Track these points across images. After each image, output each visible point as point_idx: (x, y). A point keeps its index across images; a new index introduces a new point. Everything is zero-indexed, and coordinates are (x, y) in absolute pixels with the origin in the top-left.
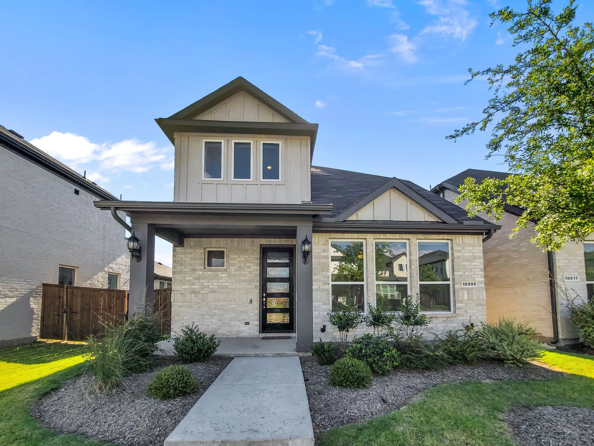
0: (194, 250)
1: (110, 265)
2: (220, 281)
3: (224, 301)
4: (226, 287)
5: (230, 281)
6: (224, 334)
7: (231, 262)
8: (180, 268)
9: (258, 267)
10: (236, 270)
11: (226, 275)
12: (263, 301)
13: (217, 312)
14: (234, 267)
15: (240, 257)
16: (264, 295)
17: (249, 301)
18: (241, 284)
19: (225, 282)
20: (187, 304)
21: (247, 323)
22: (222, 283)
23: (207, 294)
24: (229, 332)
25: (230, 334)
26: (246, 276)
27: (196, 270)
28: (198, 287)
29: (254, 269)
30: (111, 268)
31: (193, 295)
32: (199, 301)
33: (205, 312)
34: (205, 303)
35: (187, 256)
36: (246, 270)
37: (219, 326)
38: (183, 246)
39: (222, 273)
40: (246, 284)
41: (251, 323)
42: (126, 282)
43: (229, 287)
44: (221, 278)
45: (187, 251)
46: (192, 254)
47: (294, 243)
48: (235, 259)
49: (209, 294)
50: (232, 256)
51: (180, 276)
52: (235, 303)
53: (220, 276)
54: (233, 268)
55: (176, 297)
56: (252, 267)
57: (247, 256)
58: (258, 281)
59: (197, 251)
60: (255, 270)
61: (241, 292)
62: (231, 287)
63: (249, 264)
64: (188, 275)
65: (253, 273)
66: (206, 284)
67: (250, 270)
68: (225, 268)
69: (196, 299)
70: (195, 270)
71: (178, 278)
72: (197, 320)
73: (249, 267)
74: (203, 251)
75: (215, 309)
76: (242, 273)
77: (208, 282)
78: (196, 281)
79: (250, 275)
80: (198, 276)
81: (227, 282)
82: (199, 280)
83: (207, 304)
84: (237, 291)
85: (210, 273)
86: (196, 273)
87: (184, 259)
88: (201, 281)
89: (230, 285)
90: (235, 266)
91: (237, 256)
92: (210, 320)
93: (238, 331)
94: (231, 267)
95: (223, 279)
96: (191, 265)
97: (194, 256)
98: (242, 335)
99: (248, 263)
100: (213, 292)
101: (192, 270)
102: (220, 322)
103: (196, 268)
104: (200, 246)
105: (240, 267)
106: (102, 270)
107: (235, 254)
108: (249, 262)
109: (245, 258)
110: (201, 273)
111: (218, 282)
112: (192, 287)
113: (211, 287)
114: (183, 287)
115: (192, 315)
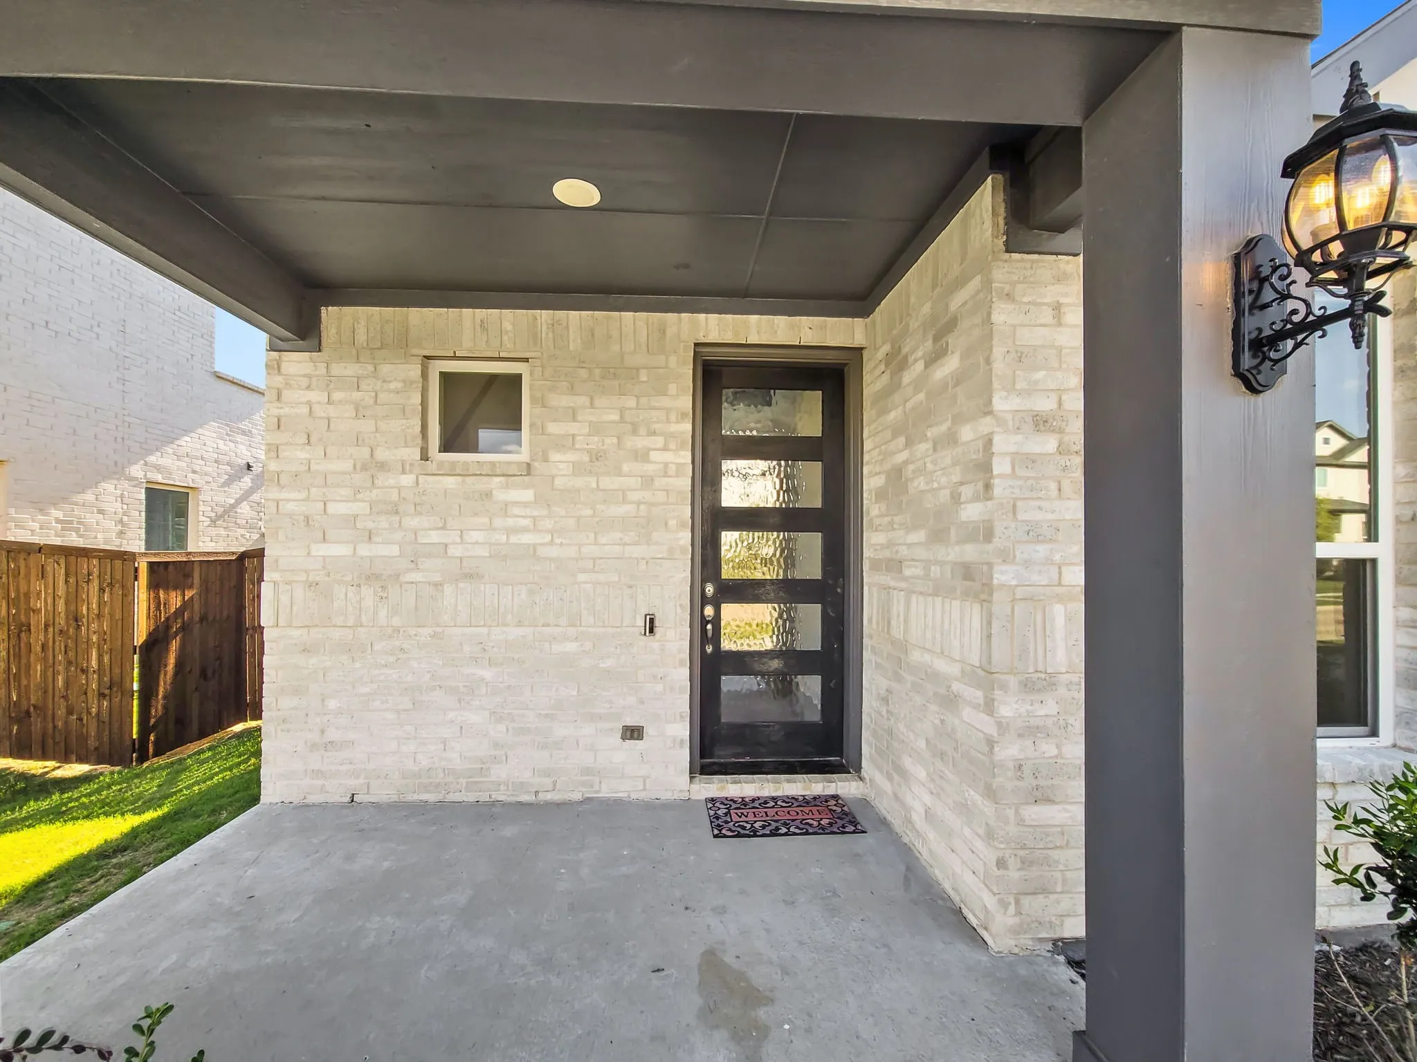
0: (371, 368)
1: (152, 459)
2: (498, 522)
3: (520, 624)
4: (531, 552)
5: (548, 524)
6: (522, 786)
7: (553, 428)
8: (303, 455)
9: (686, 456)
10: (578, 469)
11: (527, 495)
12: (704, 621)
13: (487, 674)
14: (571, 456)
15: (597, 403)
16: (710, 589)
17: (640, 622)
18: (603, 540)
19: (524, 530)
20: (337, 634)
21: (633, 733)
22: (510, 531)
23: (438, 585)
24: (547, 773)
25: (548, 782)
26: (624, 501)
27: (383, 466)
28: (395, 550)
29: (666, 465)
30: (158, 468)
31: (367, 591)
32: (396, 621)
33: (428, 676)
34: (427, 631)
35: (337, 396)
36: (626, 467)
37: (496, 745)
38: (313, 342)
39: (507, 487)
40: (626, 539)
41: (649, 731)
42: (221, 516)
43: (542, 552)
44: (505, 508)
45: (337, 369)
46: (363, 386)
47: (858, 340)
48: (573, 415)
49: (448, 589)
50: (561, 401)
51: (303, 495)
52: (572, 631)
53: (501, 496)
54: (561, 461)
55: (285, 599)
56: (654, 456)
57: (631, 402)
58: (683, 525)
59: (385, 369)
60: (673, 468)
61: (602, 578)
62: (554, 552)
63: (641, 442)
64: (346, 492)
65: (658, 483)
66: (435, 537)
67: (649, 468)
68: (523, 455)
69: (383, 613)
70: (374, 467)
71: (290, 507)
72: (390, 716)
73: (642, 456)
74: (415, 371)
75: (476, 660)
76: (608, 482)
77: (443, 528)
78: (383, 522)
79: (646, 495)
80: (395, 497)
81: (535, 529)
82: (396, 518)
83: (434, 635)
84: (584, 571)
85: (450, 482)
86: (383, 479)
87: (319, 411)
88: (412, 522)
89: (552, 543)
90: (573, 448)
91: (583, 400)
92: (451, 715)
93: (587, 771)
94: (555, 456)
95: (517, 511)
96: (358, 441)
97: (368, 399)
98: (606, 790)
99: (635, 432)
100: (468, 576)
101: (365, 468)
102: (502, 728)
103: (382, 454)
104: (401, 344)
105: (596, 456)
106: (117, 471)
107: (572, 390)
108: (643, 431)
109: (622, 411)
110: (407, 480)
111: (492, 528)
112: (364, 550)
113: (456, 551)
114: (320, 550)
115: (366, 690)
